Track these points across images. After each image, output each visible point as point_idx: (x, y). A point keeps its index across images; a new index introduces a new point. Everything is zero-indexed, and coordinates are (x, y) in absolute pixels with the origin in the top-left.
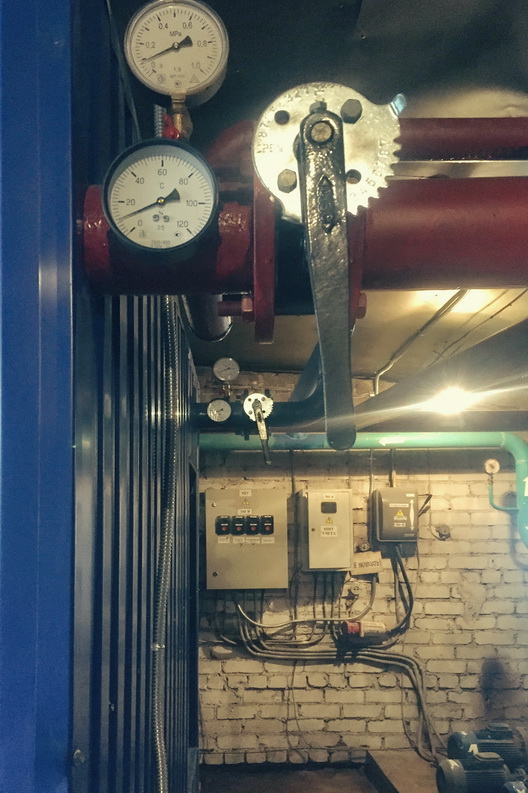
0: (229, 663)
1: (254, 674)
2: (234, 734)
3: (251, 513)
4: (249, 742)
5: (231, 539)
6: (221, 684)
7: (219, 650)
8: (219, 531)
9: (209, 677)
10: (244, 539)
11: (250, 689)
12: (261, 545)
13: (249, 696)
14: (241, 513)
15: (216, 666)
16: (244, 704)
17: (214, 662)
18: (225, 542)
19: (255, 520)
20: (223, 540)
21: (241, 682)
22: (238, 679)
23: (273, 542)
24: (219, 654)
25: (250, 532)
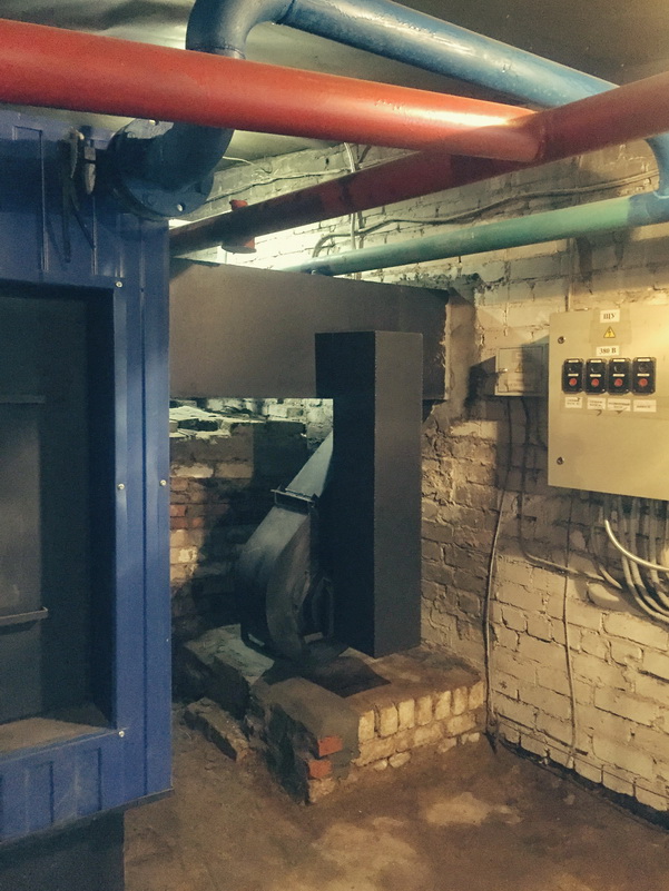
0: (614, 617)
1: (653, 649)
2: (619, 742)
3: (617, 353)
4: (640, 766)
5: (585, 401)
6: (601, 651)
7: (598, 590)
8: (568, 387)
9: (585, 632)
10: (605, 402)
11: (646, 673)
12: (633, 415)
13: (643, 684)
14: (603, 354)
15: (594, 618)
16: (635, 696)
17: (591, 610)
18: (575, 406)
19: (622, 367)
20: (574, 402)
21: (631, 657)
22: (627, 650)
23: (653, 410)
24: (598, 598)
25: (615, 390)
